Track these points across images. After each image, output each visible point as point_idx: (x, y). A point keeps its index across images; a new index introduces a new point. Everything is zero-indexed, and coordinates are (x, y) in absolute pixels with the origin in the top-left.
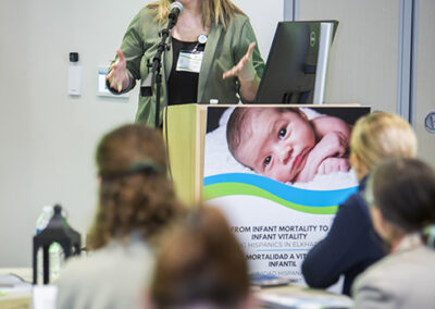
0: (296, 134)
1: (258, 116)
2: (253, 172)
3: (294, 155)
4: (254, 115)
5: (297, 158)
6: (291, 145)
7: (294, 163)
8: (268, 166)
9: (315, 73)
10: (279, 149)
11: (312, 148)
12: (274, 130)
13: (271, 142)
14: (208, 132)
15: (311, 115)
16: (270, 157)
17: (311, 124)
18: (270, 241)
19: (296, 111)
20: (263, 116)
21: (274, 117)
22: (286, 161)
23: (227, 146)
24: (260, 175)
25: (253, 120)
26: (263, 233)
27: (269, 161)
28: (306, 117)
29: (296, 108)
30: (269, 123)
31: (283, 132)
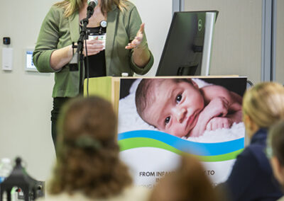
0: (189, 99)
2: (156, 130)
3: (188, 115)
4: (157, 85)
5: (190, 118)
6: (186, 108)
7: (188, 122)
8: (168, 124)
9: (202, 51)
10: (176, 111)
11: (202, 110)
12: (172, 96)
13: (170, 105)
14: (121, 98)
15: (201, 84)
16: (169, 118)
17: (201, 92)
19: (189, 81)
20: (163, 85)
21: (172, 86)
22: (181, 121)
23: (135, 109)
25: (156, 89)
27: (169, 120)
28: (197, 86)
29: (190, 79)
30: (168, 91)
31: (179, 98)
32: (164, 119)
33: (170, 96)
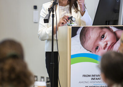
0: (108, 37)
1: (92, 30)
2: (91, 53)
3: (108, 46)
4: (91, 30)
5: (109, 47)
6: (107, 42)
7: (108, 49)
8: (97, 50)
9: (118, 12)
10: (102, 44)
11: (116, 43)
12: (99, 36)
13: (98, 41)
14: (72, 37)
15: (114, 30)
16: (98, 47)
17: (115, 33)
18: (99, 80)
19: (108, 28)
22: (104, 48)
23: (80, 42)
24: (94, 54)
25: (91, 32)
26: (96, 77)
27: (98, 48)
28: (113, 30)
29: (109, 27)
30: (97, 33)
31: (103, 37)
32: (95, 48)
33: (98, 36)
